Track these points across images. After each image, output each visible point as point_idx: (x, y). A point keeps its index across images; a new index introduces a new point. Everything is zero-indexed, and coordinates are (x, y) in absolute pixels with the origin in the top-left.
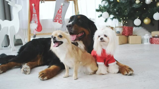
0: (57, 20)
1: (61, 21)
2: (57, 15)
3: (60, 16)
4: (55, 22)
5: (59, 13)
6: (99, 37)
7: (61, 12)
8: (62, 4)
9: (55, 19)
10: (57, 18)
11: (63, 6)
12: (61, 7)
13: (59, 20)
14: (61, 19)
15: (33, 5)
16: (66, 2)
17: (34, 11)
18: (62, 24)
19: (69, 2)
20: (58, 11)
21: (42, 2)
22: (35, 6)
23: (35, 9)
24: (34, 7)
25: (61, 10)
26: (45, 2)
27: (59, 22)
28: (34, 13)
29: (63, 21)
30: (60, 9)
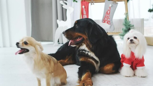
0: (106, 21)
1: (109, 22)
2: (106, 16)
3: (109, 17)
4: (103, 22)
5: (107, 14)
6: (128, 39)
7: (109, 13)
8: (110, 5)
9: (104, 20)
10: (106, 19)
11: (111, 7)
12: (109, 9)
13: (107, 21)
14: (109, 20)
15: (83, 7)
16: (114, 3)
17: (84, 12)
18: (110, 24)
19: (117, 3)
20: (106, 12)
21: (92, 4)
22: (85, 7)
23: (85, 11)
24: (84, 9)
25: (110, 11)
26: (94, 3)
27: (107, 23)
28: (85, 15)
29: (111, 22)
30: (108, 10)
